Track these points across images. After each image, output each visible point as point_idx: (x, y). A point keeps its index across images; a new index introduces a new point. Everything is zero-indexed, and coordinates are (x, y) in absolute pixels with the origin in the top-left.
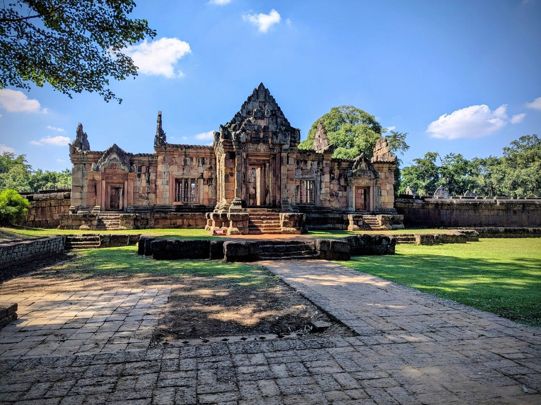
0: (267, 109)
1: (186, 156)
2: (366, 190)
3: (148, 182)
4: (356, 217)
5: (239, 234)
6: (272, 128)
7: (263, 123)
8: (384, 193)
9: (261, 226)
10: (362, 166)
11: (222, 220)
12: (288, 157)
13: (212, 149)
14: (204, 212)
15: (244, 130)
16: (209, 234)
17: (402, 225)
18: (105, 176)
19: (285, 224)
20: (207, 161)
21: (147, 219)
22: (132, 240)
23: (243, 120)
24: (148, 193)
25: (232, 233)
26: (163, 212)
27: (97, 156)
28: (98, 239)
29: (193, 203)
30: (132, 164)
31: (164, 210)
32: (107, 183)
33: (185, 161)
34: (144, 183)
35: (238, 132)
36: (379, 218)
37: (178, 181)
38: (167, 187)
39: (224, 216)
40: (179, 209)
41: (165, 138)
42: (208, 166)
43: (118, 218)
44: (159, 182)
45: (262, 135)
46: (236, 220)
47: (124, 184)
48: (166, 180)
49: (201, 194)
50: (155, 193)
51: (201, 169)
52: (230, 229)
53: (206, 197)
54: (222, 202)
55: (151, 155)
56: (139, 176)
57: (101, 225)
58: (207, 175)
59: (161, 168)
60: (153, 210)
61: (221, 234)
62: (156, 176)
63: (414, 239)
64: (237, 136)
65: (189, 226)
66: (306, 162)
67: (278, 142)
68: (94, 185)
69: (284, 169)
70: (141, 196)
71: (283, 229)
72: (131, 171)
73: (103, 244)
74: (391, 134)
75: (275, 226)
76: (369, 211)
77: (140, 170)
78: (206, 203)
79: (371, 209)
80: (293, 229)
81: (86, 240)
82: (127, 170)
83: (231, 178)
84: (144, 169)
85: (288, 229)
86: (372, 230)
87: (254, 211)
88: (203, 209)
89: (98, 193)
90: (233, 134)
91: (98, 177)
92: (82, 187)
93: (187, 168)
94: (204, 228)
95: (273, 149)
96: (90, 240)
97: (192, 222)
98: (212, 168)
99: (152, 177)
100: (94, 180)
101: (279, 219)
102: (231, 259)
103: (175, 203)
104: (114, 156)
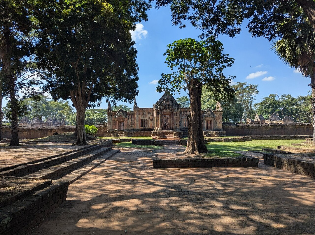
0: (169, 98)
1: (144, 111)
2: (211, 122)
3: (132, 121)
4: (205, 132)
5: (160, 138)
6: (171, 104)
7: (168, 103)
8: (218, 123)
9: (167, 136)
10: (208, 113)
11: (155, 134)
12: (177, 113)
13: (153, 109)
14: (151, 131)
15: (162, 105)
16: (152, 138)
17: (225, 135)
18: (118, 119)
19: (175, 135)
20: (151, 113)
21: (132, 133)
22: (129, 140)
23: (162, 102)
24: (132, 125)
25: (158, 138)
26: (137, 131)
27: (115, 113)
28: (119, 140)
29: (147, 128)
30: (126, 115)
31: (137, 130)
32: (118, 122)
33: (144, 113)
34: (130, 121)
35: (160, 106)
36: (215, 132)
37: (142, 120)
38: (138, 122)
39: (156, 133)
40: (142, 130)
41: (137, 105)
42: (152, 115)
43: (123, 133)
44: (135, 121)
45: (168, 107)
46: (159, 134)
47: (124, 121)
48: (137, 120)
49: (150, 124)
50: (134, 124)
51: (149, 116)
52: (158, 137)
53: (151, 125)
54: (156, 128)
55: (133, 112)
56: (129, 119)
57: (118, 136)
58: (151, 118)
59: (136, 116)
60: (133, 130)
61: (155, 139)
62: (134, 119)
63: (222, 140)
64: (160, 107)
65: (146, 136)
66: (187, 112)
67: (173, 109)
68: (115, 122)
69: (175, 118)
70: (129, 126)
71: (174, 137)
72: (126, 117)
73: (121, 142)
74: (249, 86)
75: (172, 136)
76: (212, 130)
77: (129, 117)
78: (151, 128)
79: (213, 129)
80: (177, 137)
81: (116, 140)
82: (125, 117)
83: (158, 121)
84: (130, 116)
85: (176, 137)
86: (211, 137)
87: (165, 131)
88: (150, 130)
89: (116, 125)
90: (159, 107)
91: (116, 120)
92: (111, 123)
93: (144, 116)
94: (150, 136)
95: (171, 111)
96: (117, 140)
97: (146, 134)
98: (153, 115)
99: (133, 119)
100: (114, 121)
101: (173, 134)
102: (156, 145)
103: (141, 128)
104: (121, 112)
